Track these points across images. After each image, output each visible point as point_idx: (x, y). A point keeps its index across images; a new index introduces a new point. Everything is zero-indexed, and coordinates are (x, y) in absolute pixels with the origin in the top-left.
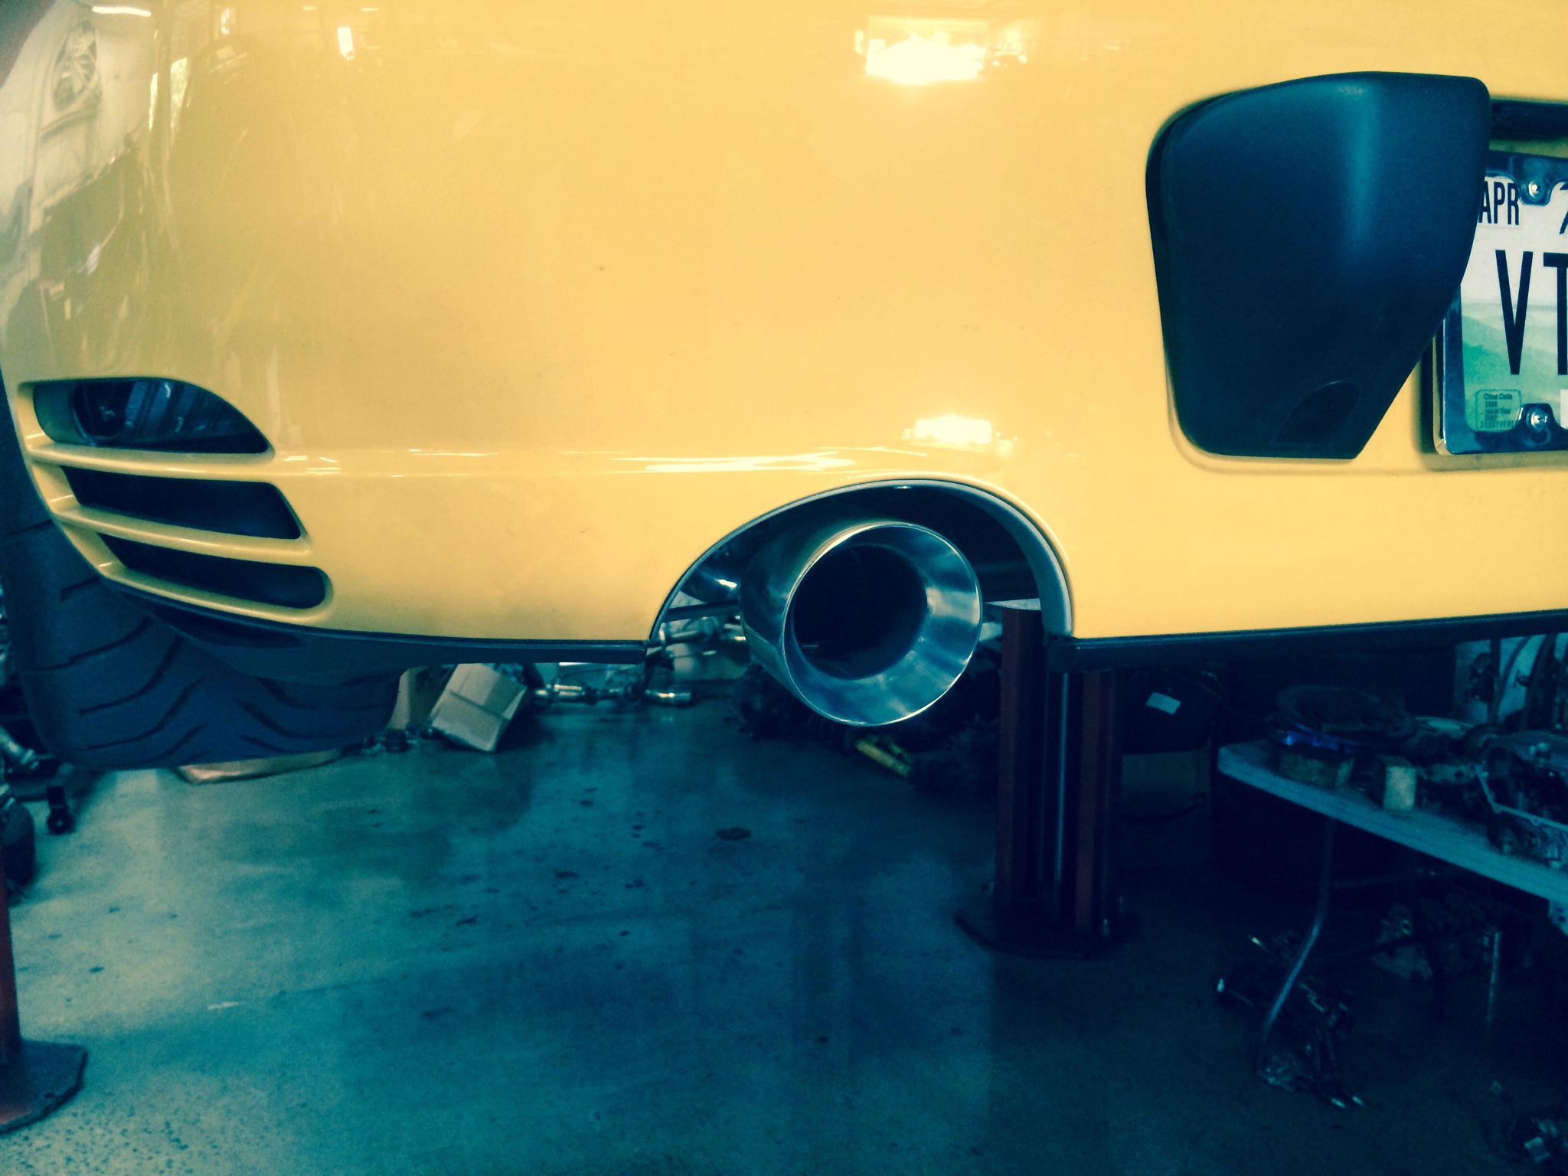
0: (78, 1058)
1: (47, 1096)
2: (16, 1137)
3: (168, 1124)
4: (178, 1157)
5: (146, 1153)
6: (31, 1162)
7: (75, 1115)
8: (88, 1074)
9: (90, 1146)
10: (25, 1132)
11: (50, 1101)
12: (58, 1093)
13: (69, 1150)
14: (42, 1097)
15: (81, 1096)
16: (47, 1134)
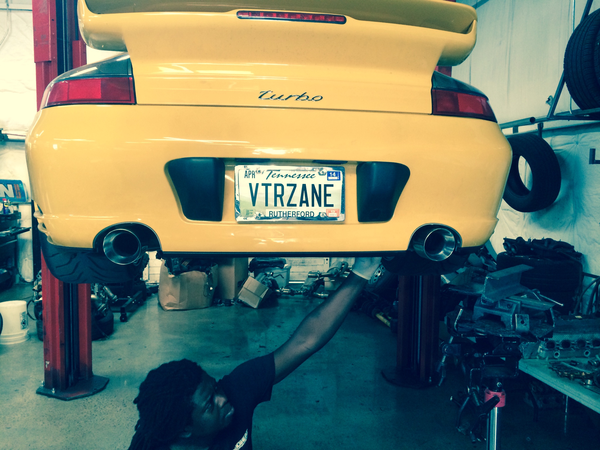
0: (106, 381)
1: (95, 389)
2: (85, 399)
3: (124, 400)
4: (123, 408)
5: (115, 406)
6: (86, 405)
7: (101, 395)
8: (108, 386)
9: (102, 403)
10: (87, 398)
11: (95, 390)
12: (98, 389)
13: (96, 403)
14: (93, 389)
15: (104, 391)
16: (92, 399)
